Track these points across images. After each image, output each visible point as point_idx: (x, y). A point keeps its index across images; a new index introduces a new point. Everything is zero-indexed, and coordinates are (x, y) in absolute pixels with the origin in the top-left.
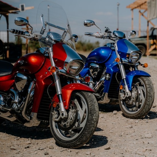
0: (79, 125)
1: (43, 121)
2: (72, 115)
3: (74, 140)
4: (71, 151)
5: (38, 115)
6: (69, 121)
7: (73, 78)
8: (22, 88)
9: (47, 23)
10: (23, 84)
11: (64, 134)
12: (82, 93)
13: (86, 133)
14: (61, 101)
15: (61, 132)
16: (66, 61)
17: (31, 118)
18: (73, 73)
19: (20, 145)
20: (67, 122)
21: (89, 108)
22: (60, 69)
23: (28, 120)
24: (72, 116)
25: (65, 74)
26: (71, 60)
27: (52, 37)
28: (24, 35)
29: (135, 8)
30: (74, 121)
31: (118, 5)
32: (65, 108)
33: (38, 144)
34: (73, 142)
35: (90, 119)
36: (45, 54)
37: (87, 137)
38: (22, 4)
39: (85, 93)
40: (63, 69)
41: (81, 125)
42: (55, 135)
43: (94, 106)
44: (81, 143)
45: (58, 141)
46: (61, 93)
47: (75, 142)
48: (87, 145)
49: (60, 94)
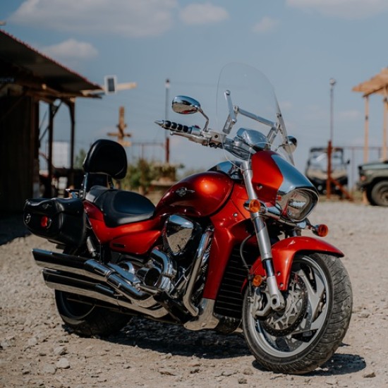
0: (308, 324)
1: (226, 318)
2: (295, 303)
3: (299, 355)
4: (292, 379)
5: (216, 304)
6: (288, 314)
7: (293, 227)
8: (179, 248)
9: (238, 110)
10: (182, 239)
11: (275, 344)
12: (317, 256)
13: (327, 340)
14: (271, 273)
15: (267, 340)
16: (281, 189)
17: (201, 311)
18: (294, 215)
19: (177, 368)
20: (283, 317)
21: (333, 287)
22: (268, 207)
23: (194, 314)
24: (294, 306)
25: (279, 217)
26: (292, 187)
27: (248, 139)
28: (190, 133)
29: (375, 91)
30: (300, 315)
31: (333, 84)
32: (279, 288)
33: (214, 366)
34: (297, 360)
35: (334, 311)
36: (231, 175)
37: (327, 349)
38: (110, 77)
39: (322, 257)
40: (275, 206)
41: (313, 324)
42: (256, 346)
43: (343, 284)
44: (315, 363)
45: (263, 358)
46: (271, 257)
47: (300, 359)
48: (324, 370)
49: (269, 259)
